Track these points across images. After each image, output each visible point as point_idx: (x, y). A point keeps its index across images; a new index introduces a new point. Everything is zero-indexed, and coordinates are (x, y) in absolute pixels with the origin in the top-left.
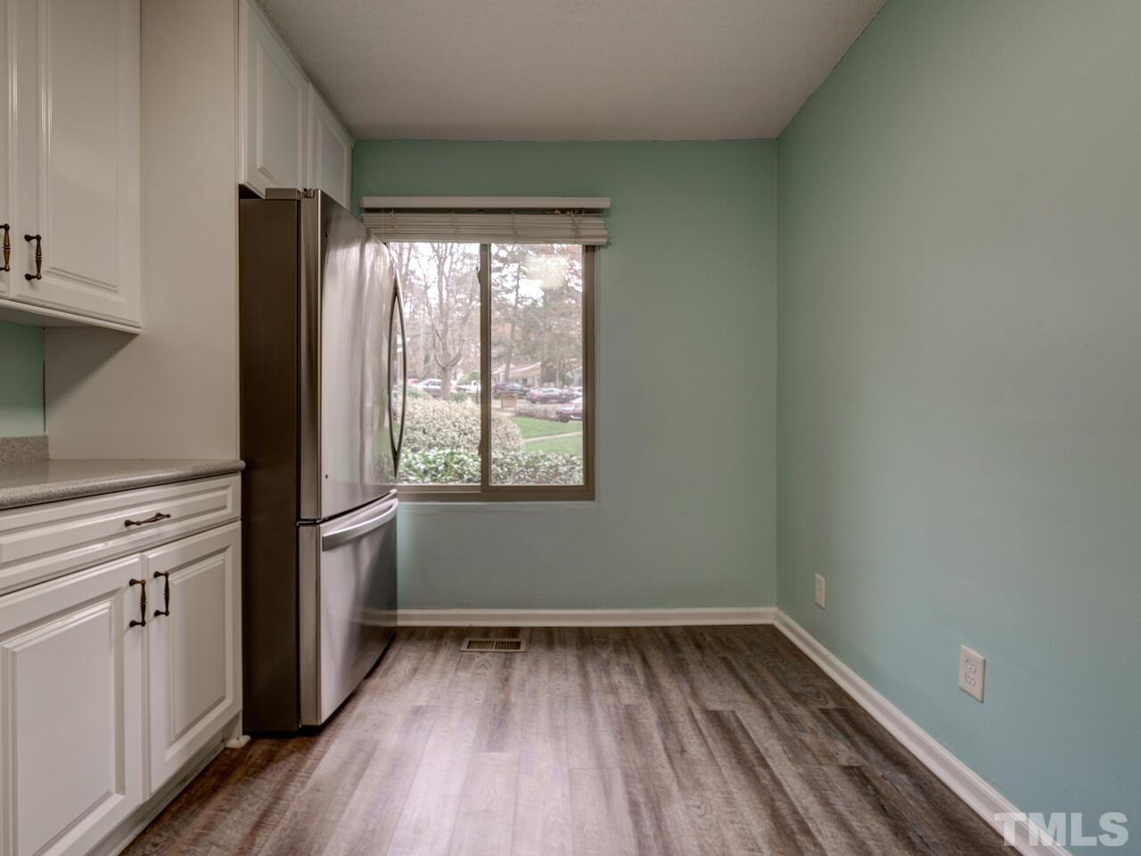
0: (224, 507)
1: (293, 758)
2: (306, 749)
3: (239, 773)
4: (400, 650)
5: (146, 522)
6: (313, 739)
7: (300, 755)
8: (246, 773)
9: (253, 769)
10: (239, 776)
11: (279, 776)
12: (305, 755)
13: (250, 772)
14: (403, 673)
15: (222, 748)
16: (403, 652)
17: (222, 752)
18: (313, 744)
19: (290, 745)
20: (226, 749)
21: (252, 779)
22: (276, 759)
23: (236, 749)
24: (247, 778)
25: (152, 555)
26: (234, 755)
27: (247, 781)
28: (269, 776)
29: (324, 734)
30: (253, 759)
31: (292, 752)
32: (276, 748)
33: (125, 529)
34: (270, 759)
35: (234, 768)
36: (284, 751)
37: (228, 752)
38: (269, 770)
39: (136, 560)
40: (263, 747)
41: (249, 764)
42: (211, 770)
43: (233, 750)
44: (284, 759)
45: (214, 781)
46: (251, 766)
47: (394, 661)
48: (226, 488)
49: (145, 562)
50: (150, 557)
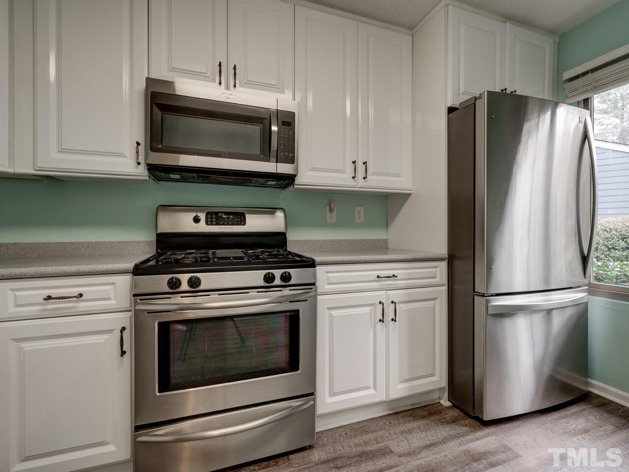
0: (435, 277)
1: (465, 429)
2: (474, 429)
3: (436, 417)
4: (584, 410)
5: (384, 277)
6: (482, 426)
7: (469, 429)
8: (439, 420)
9: (443, 420)
10: (435, 419)
11: (452, 432)
12: (472, 432)
13: (441, 421)
14: (574, 426)
15: (438, 402)
16: (585, 413)
17: (436, 403)
18: (480, 429)
19: (468, 421)
20: (439, 402)
21: (440, 424)
22: (456, 423)
23: (443, 406)
24: (438, 422)
25: (390, 292)
26: (441, 408)
27: (438, 424)
28: (448, 429)
29: (489, 428)
30: (447, 416)
31: (466, 425)
32: (460, 418)
33: (377, 279)
34: (454, 421)
35: (436, 414)
36: (462, 422)
37: (439, 405)
38: (449, 426)
39: (384, 293)
40: (456, 413)
41: (444, 417)
42: (428, 408)
43: (441, 405)
44: (460, 426)
45: (425, 413)
46: (443, 418)
47: (573, 414)
48: (436, 267)
49: (388, 296)
50: (389, 293)
